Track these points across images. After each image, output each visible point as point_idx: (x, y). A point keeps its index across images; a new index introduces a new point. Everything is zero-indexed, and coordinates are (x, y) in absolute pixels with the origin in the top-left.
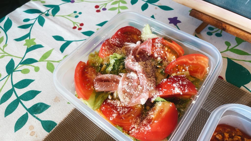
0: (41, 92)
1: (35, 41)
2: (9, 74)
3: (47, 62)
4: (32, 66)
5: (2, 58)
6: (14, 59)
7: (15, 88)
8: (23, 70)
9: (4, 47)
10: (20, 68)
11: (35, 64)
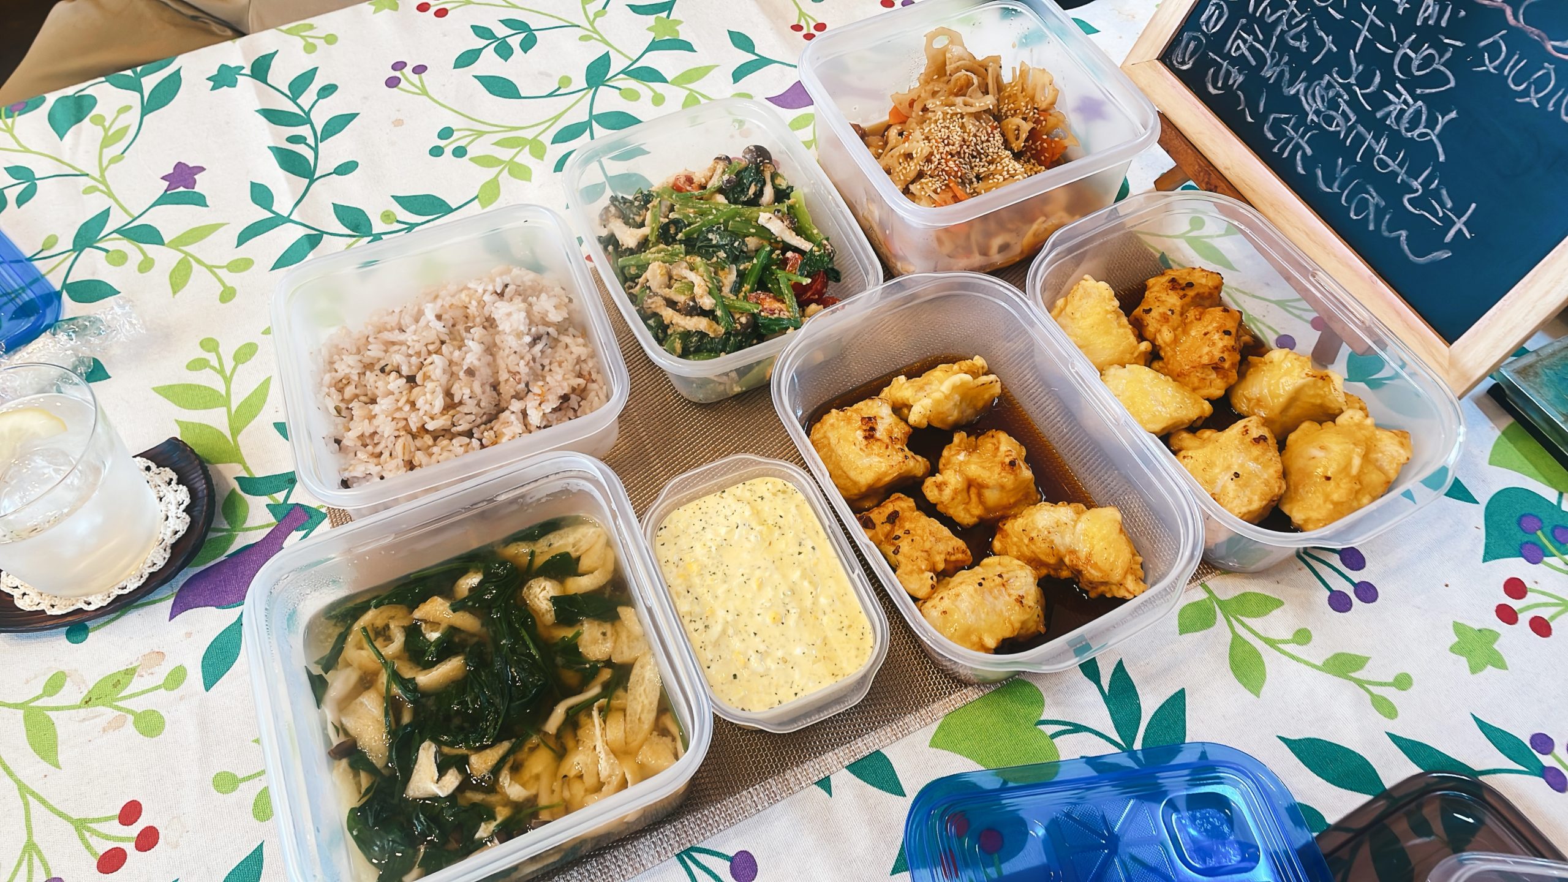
0: (649, 153)
1: (678, 28)
2: (590, 87)
3: (688, 92)
4: (649, 87)
5: (586, 40)
6: (613, 55)
7: (594, 122)
8: (626, 89)
9: (597, 15)
10: (620, 81)
11: (657, 86)
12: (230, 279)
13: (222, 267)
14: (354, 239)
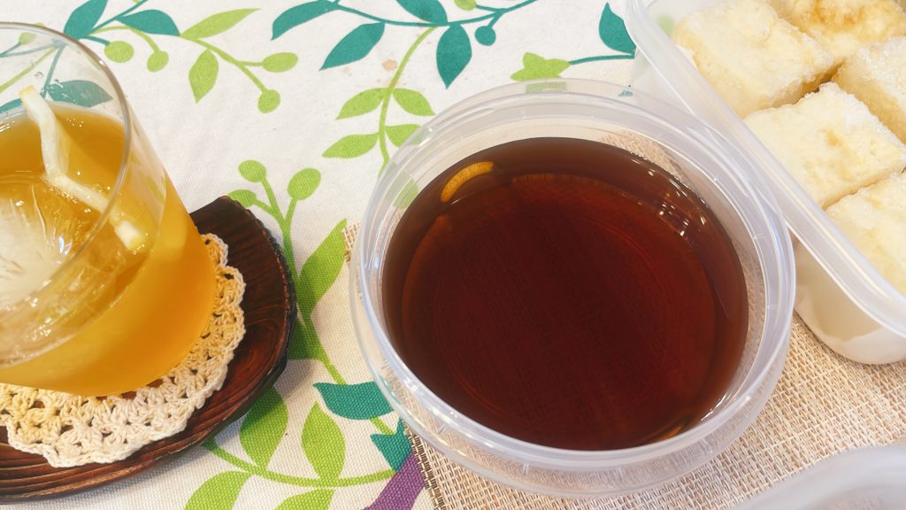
12: (271, 80)
13: (258, 64)
14: (426, 29)
